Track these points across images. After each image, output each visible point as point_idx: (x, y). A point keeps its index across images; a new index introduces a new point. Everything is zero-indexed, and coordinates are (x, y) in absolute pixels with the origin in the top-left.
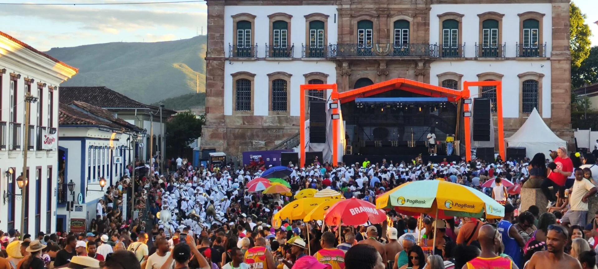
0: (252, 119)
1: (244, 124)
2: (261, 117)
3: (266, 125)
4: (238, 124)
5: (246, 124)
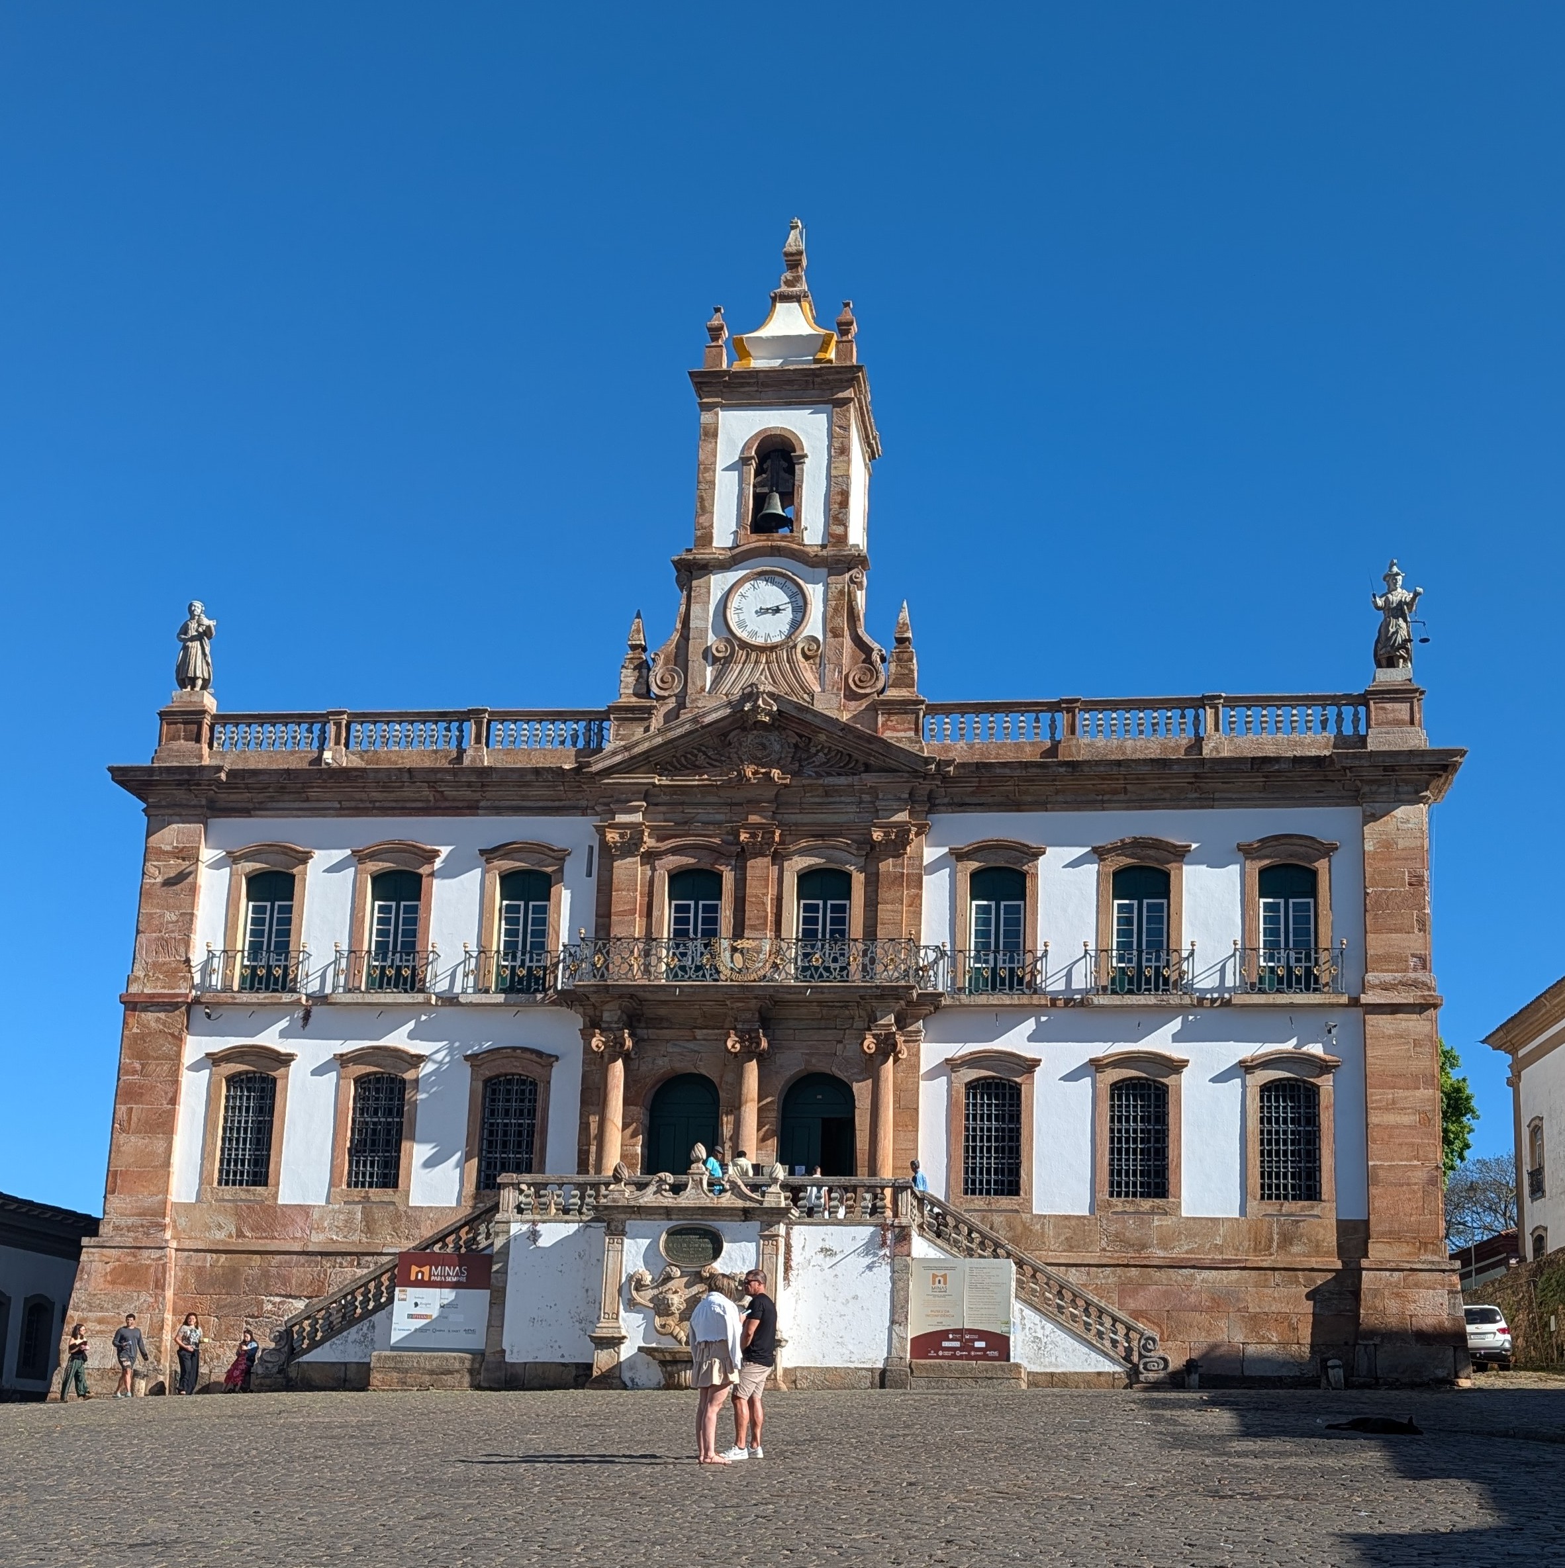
1: (240, 1234)
2: (305, 1210)
3: (317, 1240)
4: (220, 1235)
5: (248, 1234)
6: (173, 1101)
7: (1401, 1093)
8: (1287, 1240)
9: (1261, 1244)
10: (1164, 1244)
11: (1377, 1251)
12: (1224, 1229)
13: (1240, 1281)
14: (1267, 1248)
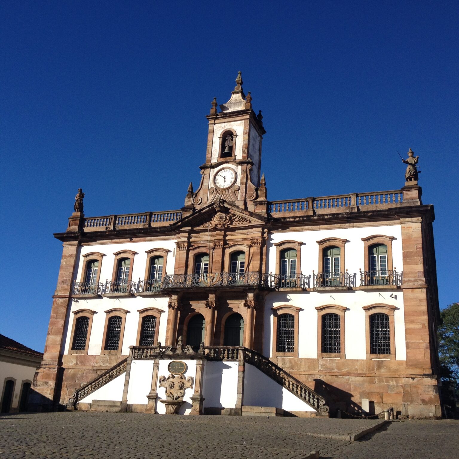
0: (85, 359)
1: (77, 364)
2: (94, 357)
3: (97, 365)
4: (72, 364)
6: (63, 325)
7: (415, 318)
8: (379, 367)
9: (371, 369)
10: (339, 368)
12: (359, 364)
13: (364, 381)
14: (373, 370)
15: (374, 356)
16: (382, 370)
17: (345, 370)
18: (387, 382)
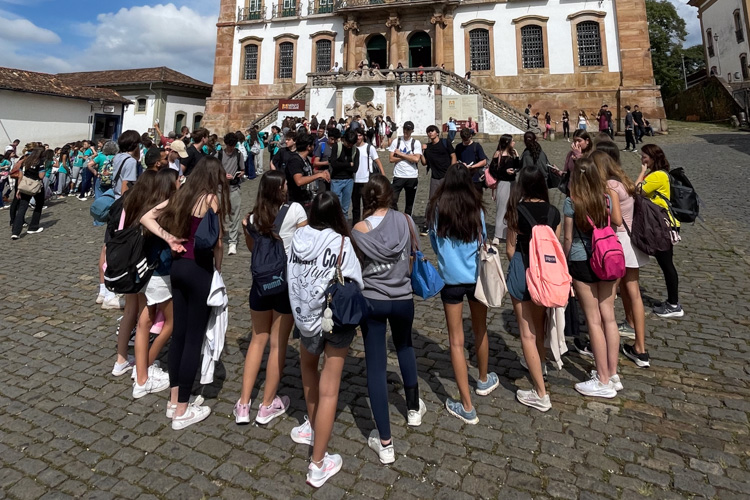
0: (257, 89)
1: (249, 94)
2: (266, 86)
3: (270, 95)
4: (244, 95)
6: (231, 54)
7: (631, 23)
8: (590, 81)
9: (580, 83)
10: (544, 84)
11: (626, 83)
12: (566, 78)
13: (573, 97)
14: (583, 84)
15: (583, 68)
16: (594, 84)
17: (550, 86)
18: (601, 96)
